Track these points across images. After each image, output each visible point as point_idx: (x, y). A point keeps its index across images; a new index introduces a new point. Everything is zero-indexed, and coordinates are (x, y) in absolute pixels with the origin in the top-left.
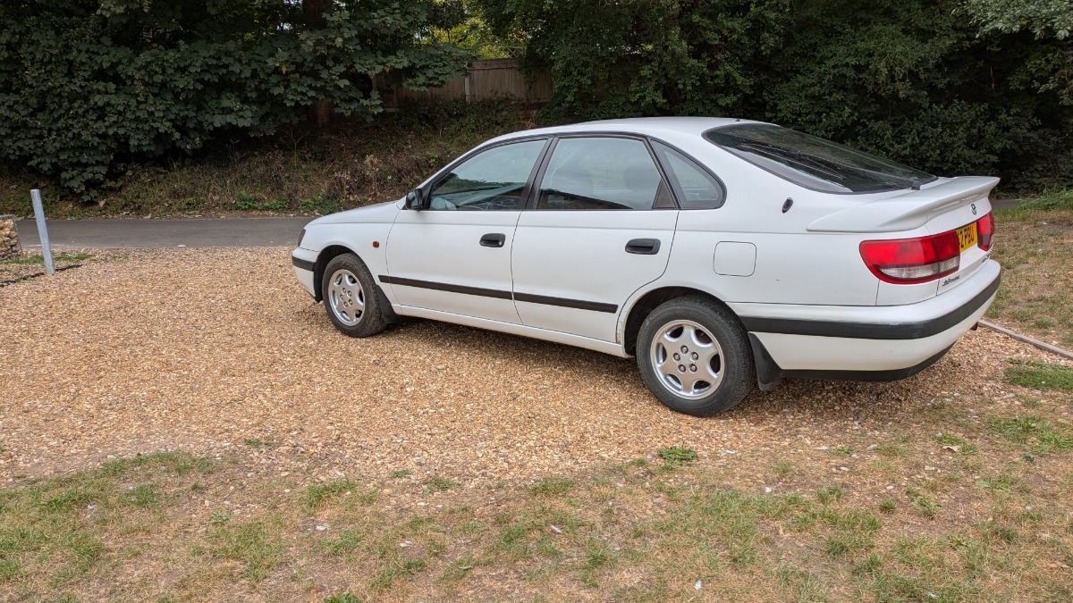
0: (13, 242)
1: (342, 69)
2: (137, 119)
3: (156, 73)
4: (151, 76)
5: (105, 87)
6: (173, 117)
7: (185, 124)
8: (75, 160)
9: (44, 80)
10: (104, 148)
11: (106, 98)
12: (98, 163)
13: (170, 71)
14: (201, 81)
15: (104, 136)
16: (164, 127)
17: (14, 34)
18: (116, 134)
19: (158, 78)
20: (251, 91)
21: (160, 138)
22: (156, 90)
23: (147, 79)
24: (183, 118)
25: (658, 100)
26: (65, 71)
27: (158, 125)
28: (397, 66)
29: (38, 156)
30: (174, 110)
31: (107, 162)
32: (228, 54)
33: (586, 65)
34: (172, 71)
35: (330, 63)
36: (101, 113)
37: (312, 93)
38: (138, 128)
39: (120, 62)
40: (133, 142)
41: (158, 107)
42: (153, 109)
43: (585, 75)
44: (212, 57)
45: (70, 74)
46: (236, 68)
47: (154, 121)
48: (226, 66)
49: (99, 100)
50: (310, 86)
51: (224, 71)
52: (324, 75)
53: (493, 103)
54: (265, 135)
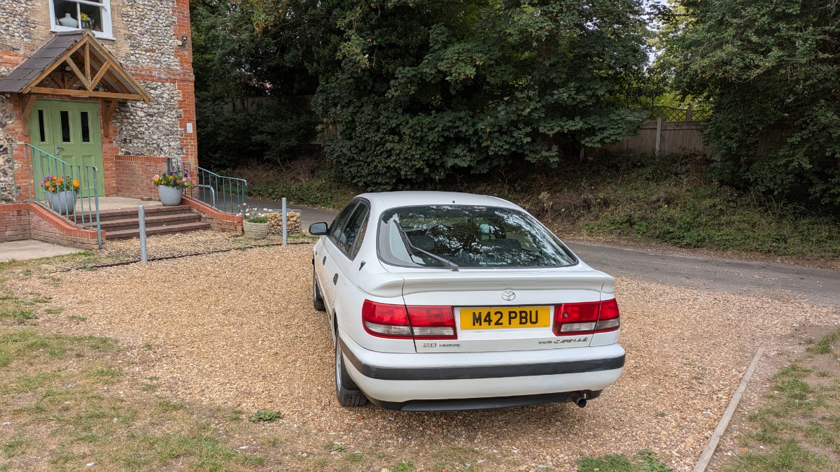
0: (296, 225)
1: (529, 129)
2: (406, 158)
3: (418, 131)
4: (415, 133)
5: (393, 138)
6: (426, 158)
7: (434, 163)
8: (375, 181)
9: (364, 134)
10: (389, 174)
11: (392, 145)
12: (386, 184)
13: (425, 130)
14: (443, 136)
15: (388, 168)
16: (419, 164)
17: (356, 107)
18: (394, 166)
19: (418, 134)
20: (473, 144)
21: (419, 171)
22: (418, 142)
23: (412, 134)
24: (433, 159)
25: (804, 165)
26: (376, 128)
27: (416, 163)
28: (571, 128)
29: (358, 177)
30: (427, 154)
31: (391, 183)
32: (460, 119)
33: (735, 130)
34: (427, 130)
35: (521, 126)
36: (389, 155)
37: (507, 147)
38: (405, 164)
39: (401, 124)
40: (403, 173)
41: (416, 153)
42: (414, 153)
43: (733, 139)
44: (451, 121)
45: (378, 130)
46: (463, 129)
47: (414, 161)
48: (458, 127)
49: (389, 146)
50: (505, 141)
51: (457, 130)
52: (515, 134)
53: (678, 157)
54: (480, 173)
